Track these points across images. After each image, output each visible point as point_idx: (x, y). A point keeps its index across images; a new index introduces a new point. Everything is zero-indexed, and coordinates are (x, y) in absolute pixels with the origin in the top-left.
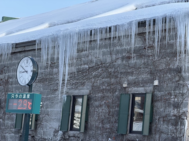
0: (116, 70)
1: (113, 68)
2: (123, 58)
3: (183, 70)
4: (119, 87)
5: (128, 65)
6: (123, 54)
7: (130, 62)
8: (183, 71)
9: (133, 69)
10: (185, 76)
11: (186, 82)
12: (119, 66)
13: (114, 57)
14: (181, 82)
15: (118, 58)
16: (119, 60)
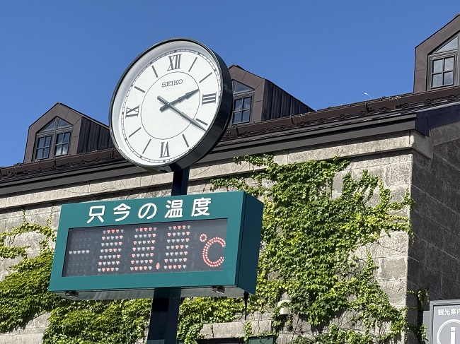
3: (380, 271)
8: (378, 274)
10: (386, 288)
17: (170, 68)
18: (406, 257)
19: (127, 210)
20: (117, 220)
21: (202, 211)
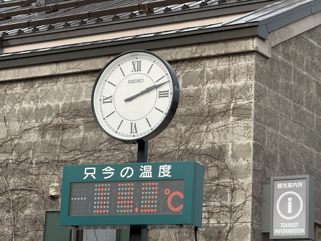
0: (23, 157)
1: (14, 153)
2: (43, 129)
3: (230, 153)
4: (35, 198)
5: (59, 143)
6: (45, 120)
7: (65, 137)
8: (229, 156)
9: (77, 152)
10: (236, 167)
11: (239, 180)
12: (32, 146)
13: (15, 126)
14: (226, 180)
15: (29, 129)
16: (32, 134)
17: (134, 70)
18: (251, 142)
19: (112, 171)
20: (105, 178)
21: (166, 173)
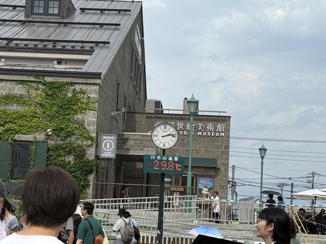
8: (86, 124)
10: (89, 129)
17: (164, 128)
18: (96, 120)
19: (160, 157)
20: (158, 159)
21: (176, 160)
